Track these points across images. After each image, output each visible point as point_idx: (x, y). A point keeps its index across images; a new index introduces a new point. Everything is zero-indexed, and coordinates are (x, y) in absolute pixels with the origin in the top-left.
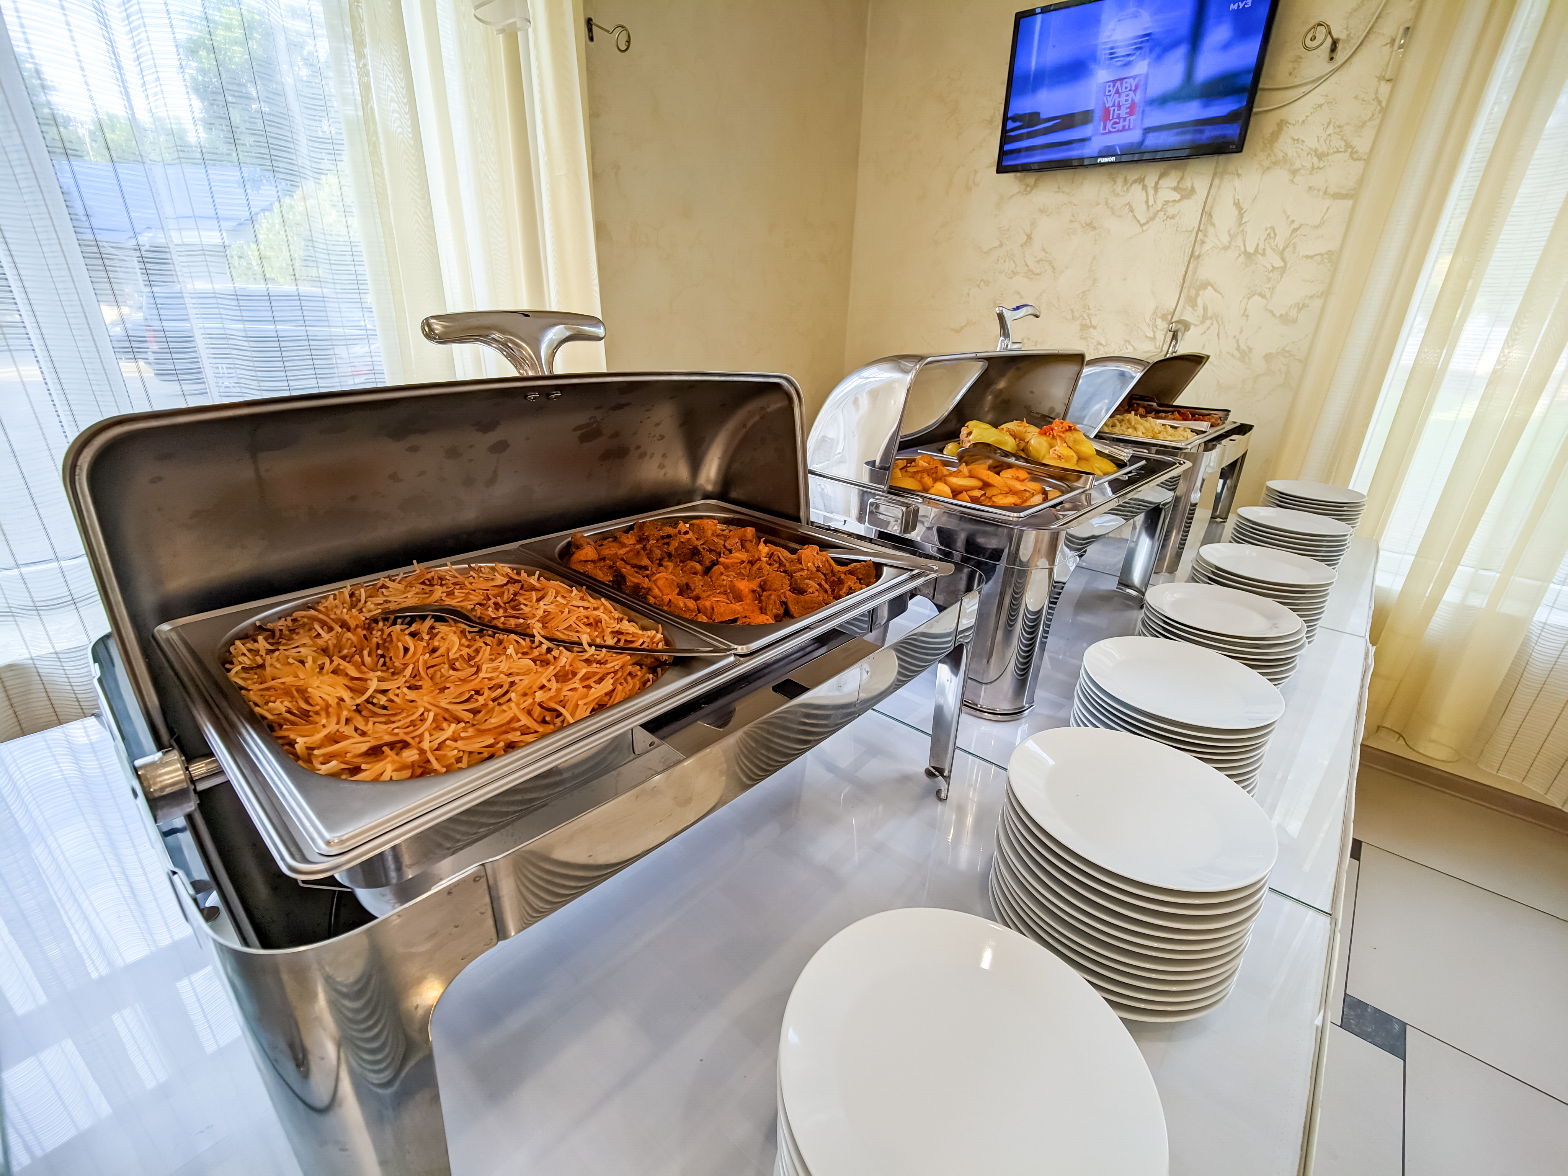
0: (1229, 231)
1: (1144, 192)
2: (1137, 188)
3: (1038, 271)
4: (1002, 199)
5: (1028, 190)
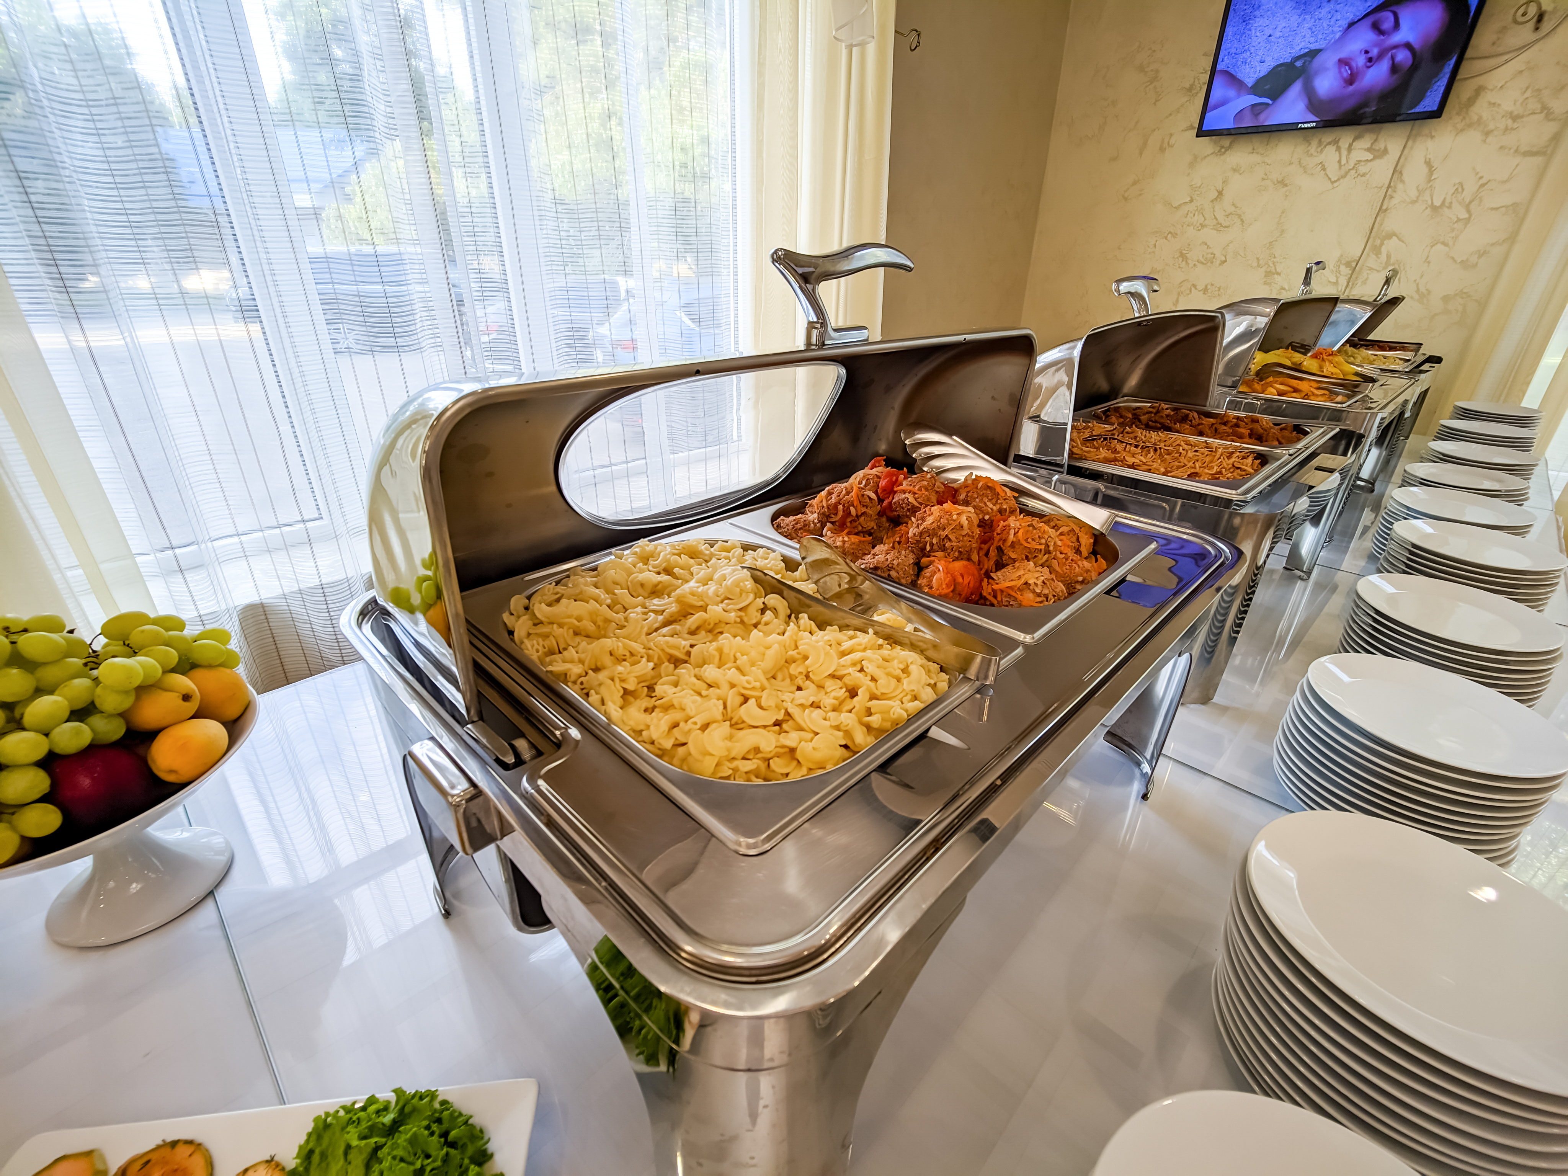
0: (1418, 187)
1: (1337, 153)
2: (1331, 150)
3: (1227, 224)
4: (1196, 160)
5: (1223, 151)
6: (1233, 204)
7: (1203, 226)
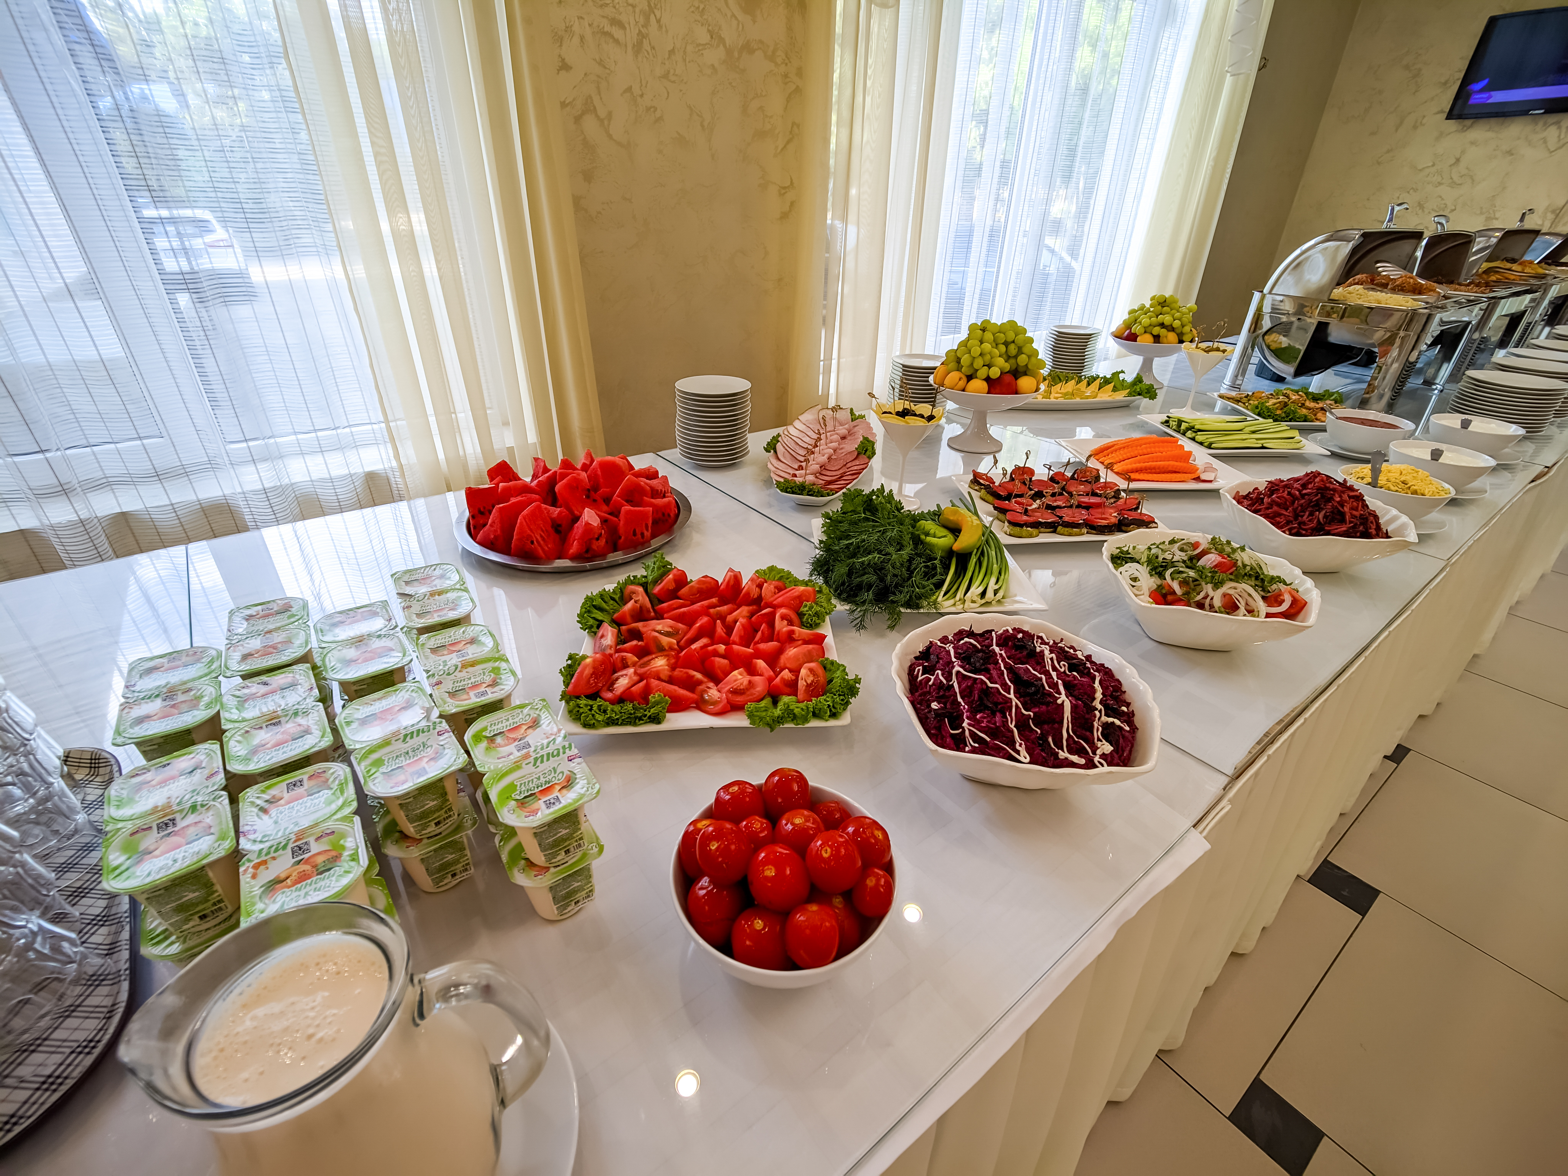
1: (1558, 131)
2: (1553, 130)
3: (1460, 182)
4: (1441, 135)
5: (1465, 129)
6: (1467, 168)
7: (1440, 184)
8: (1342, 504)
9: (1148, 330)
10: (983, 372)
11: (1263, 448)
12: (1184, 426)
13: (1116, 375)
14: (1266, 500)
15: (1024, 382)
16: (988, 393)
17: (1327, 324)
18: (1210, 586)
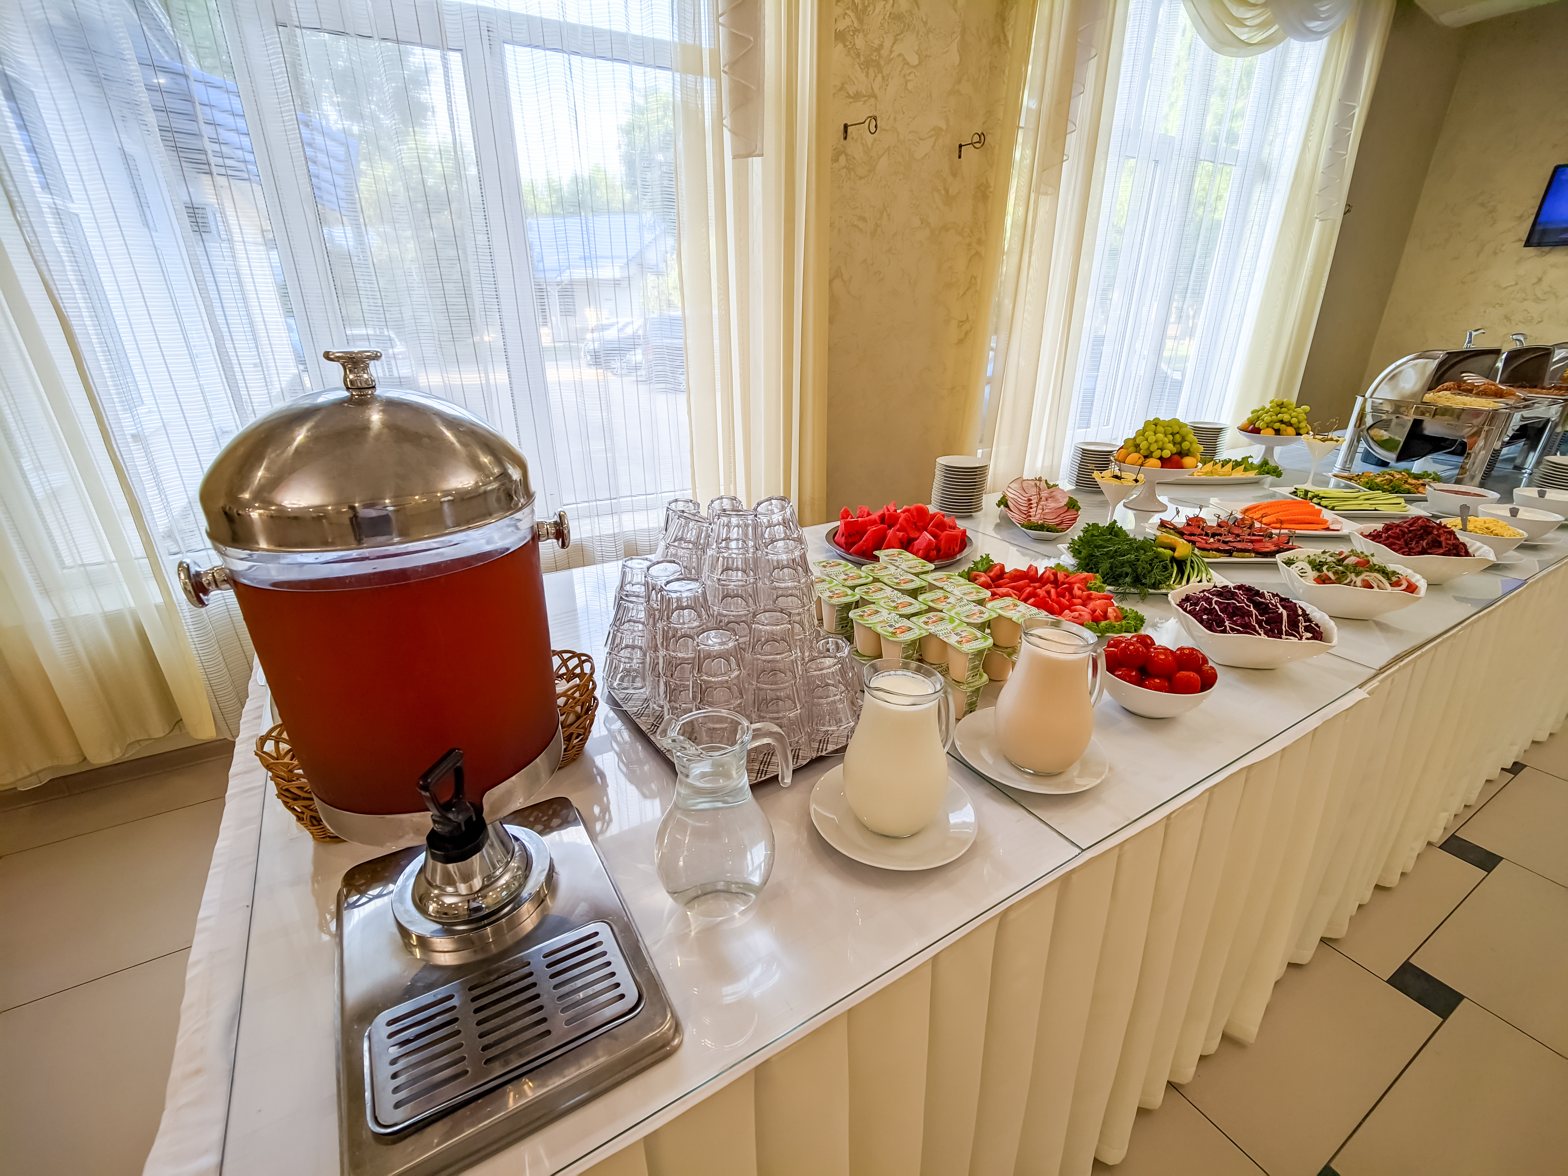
3: (1545, 298)
4: (1521, 259)
5: (1543, 254)
6: (1550, 287)
7: (1525, 300)
8: (1439, 536)
9: (1270, 425)
10: (1157, 454)
11: (1376, 510)
12: (1310, 495)
13: (1245, 459)
14: (1383, 535)
15: (1187, 461)
16: (1161, 467)
17: (1421, 421)
18: (1353, 575)
